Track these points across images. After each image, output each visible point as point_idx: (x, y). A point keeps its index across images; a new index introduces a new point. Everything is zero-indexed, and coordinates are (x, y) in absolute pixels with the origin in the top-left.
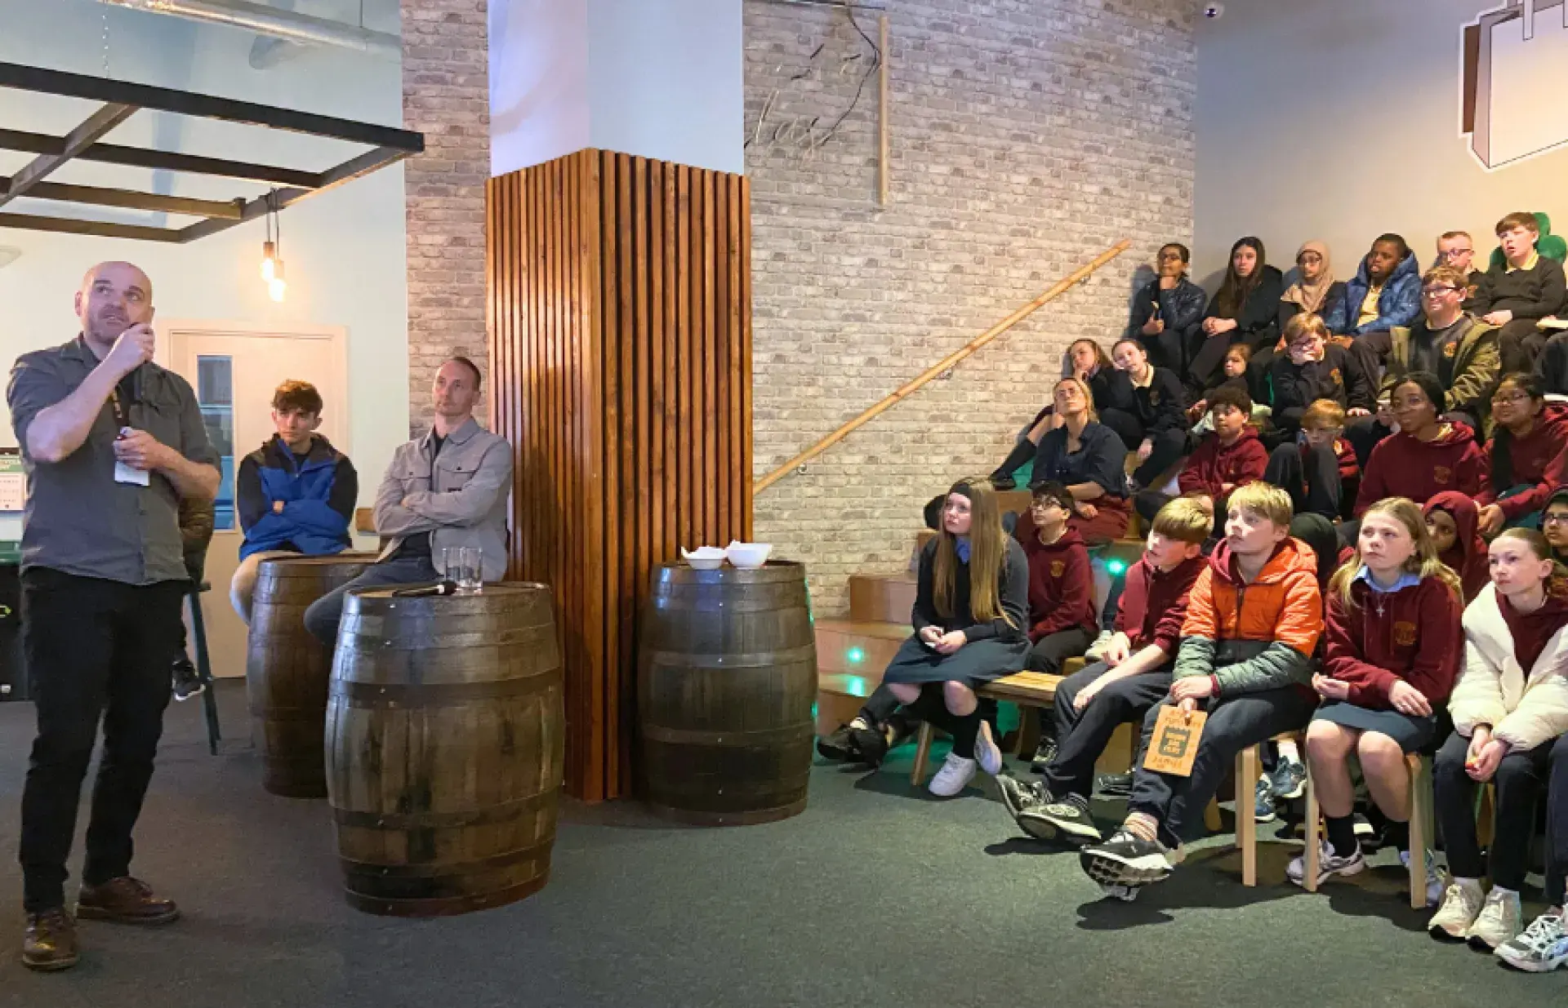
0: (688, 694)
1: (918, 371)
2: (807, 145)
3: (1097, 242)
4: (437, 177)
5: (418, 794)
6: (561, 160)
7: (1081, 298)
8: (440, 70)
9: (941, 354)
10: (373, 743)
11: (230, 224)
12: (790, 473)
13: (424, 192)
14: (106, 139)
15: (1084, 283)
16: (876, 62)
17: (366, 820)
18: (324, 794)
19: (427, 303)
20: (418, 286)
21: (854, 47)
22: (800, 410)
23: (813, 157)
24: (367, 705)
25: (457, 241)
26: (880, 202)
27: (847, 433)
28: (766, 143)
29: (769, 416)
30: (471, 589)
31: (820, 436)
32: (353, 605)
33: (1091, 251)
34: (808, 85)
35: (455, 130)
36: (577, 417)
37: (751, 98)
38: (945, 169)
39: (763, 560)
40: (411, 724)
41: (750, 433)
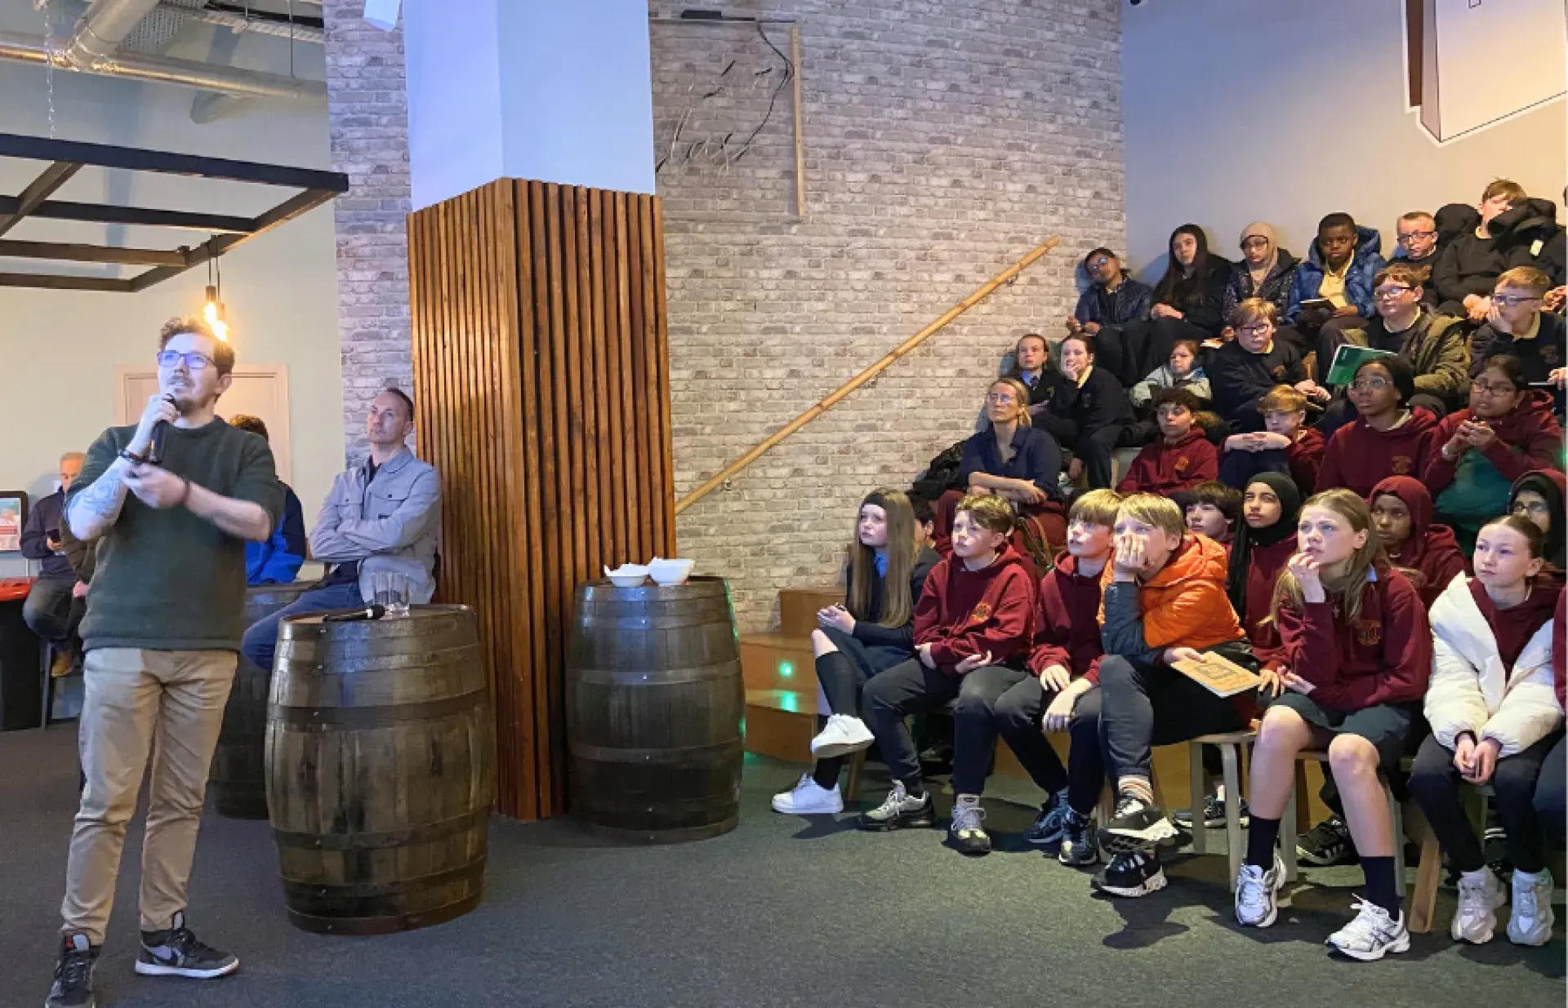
0: (613, 714)
1: (842, 381)
2: (721, 162)
3: (1023, 241)
4: (364, 216)
5: (353, 815)
6: (477, 191)
7: (1009, 299)
8: (364, 112)
9: (865, 363)
10: (309, 766)
11: (178, 270)
12: (713, 489)
13: (354, 230)
14: (54, 197)
15: (1011, 283)
16: (788, 74)
17: (306, 841)
18: (266, 816)
19: (358, 337)
20: (348, 321)
21: (766, 61)
22: (723, 426)
23: (727, 173)
24: (303, 729)
25: (386, 275)
26: (797, 213)
27: (771, 447)
28: (680, 162)
29: (691, 432)
30: (399, 612)
31: (743, 451)
32: (287, 632)
33: (1018, 250)
34: (719, 102)
35: (380, 169)
36: (499, 441)
37: (664, 119)
38: (862, 177)
39: (685, 577)
40: (344, 746)
41: (670, 450)
